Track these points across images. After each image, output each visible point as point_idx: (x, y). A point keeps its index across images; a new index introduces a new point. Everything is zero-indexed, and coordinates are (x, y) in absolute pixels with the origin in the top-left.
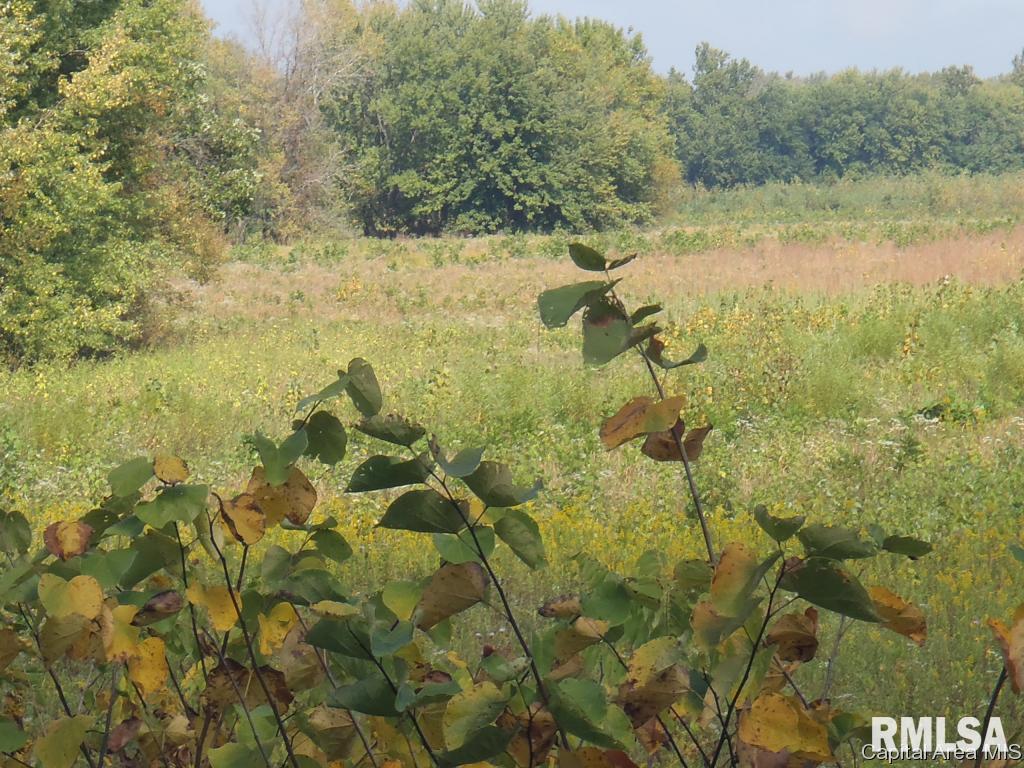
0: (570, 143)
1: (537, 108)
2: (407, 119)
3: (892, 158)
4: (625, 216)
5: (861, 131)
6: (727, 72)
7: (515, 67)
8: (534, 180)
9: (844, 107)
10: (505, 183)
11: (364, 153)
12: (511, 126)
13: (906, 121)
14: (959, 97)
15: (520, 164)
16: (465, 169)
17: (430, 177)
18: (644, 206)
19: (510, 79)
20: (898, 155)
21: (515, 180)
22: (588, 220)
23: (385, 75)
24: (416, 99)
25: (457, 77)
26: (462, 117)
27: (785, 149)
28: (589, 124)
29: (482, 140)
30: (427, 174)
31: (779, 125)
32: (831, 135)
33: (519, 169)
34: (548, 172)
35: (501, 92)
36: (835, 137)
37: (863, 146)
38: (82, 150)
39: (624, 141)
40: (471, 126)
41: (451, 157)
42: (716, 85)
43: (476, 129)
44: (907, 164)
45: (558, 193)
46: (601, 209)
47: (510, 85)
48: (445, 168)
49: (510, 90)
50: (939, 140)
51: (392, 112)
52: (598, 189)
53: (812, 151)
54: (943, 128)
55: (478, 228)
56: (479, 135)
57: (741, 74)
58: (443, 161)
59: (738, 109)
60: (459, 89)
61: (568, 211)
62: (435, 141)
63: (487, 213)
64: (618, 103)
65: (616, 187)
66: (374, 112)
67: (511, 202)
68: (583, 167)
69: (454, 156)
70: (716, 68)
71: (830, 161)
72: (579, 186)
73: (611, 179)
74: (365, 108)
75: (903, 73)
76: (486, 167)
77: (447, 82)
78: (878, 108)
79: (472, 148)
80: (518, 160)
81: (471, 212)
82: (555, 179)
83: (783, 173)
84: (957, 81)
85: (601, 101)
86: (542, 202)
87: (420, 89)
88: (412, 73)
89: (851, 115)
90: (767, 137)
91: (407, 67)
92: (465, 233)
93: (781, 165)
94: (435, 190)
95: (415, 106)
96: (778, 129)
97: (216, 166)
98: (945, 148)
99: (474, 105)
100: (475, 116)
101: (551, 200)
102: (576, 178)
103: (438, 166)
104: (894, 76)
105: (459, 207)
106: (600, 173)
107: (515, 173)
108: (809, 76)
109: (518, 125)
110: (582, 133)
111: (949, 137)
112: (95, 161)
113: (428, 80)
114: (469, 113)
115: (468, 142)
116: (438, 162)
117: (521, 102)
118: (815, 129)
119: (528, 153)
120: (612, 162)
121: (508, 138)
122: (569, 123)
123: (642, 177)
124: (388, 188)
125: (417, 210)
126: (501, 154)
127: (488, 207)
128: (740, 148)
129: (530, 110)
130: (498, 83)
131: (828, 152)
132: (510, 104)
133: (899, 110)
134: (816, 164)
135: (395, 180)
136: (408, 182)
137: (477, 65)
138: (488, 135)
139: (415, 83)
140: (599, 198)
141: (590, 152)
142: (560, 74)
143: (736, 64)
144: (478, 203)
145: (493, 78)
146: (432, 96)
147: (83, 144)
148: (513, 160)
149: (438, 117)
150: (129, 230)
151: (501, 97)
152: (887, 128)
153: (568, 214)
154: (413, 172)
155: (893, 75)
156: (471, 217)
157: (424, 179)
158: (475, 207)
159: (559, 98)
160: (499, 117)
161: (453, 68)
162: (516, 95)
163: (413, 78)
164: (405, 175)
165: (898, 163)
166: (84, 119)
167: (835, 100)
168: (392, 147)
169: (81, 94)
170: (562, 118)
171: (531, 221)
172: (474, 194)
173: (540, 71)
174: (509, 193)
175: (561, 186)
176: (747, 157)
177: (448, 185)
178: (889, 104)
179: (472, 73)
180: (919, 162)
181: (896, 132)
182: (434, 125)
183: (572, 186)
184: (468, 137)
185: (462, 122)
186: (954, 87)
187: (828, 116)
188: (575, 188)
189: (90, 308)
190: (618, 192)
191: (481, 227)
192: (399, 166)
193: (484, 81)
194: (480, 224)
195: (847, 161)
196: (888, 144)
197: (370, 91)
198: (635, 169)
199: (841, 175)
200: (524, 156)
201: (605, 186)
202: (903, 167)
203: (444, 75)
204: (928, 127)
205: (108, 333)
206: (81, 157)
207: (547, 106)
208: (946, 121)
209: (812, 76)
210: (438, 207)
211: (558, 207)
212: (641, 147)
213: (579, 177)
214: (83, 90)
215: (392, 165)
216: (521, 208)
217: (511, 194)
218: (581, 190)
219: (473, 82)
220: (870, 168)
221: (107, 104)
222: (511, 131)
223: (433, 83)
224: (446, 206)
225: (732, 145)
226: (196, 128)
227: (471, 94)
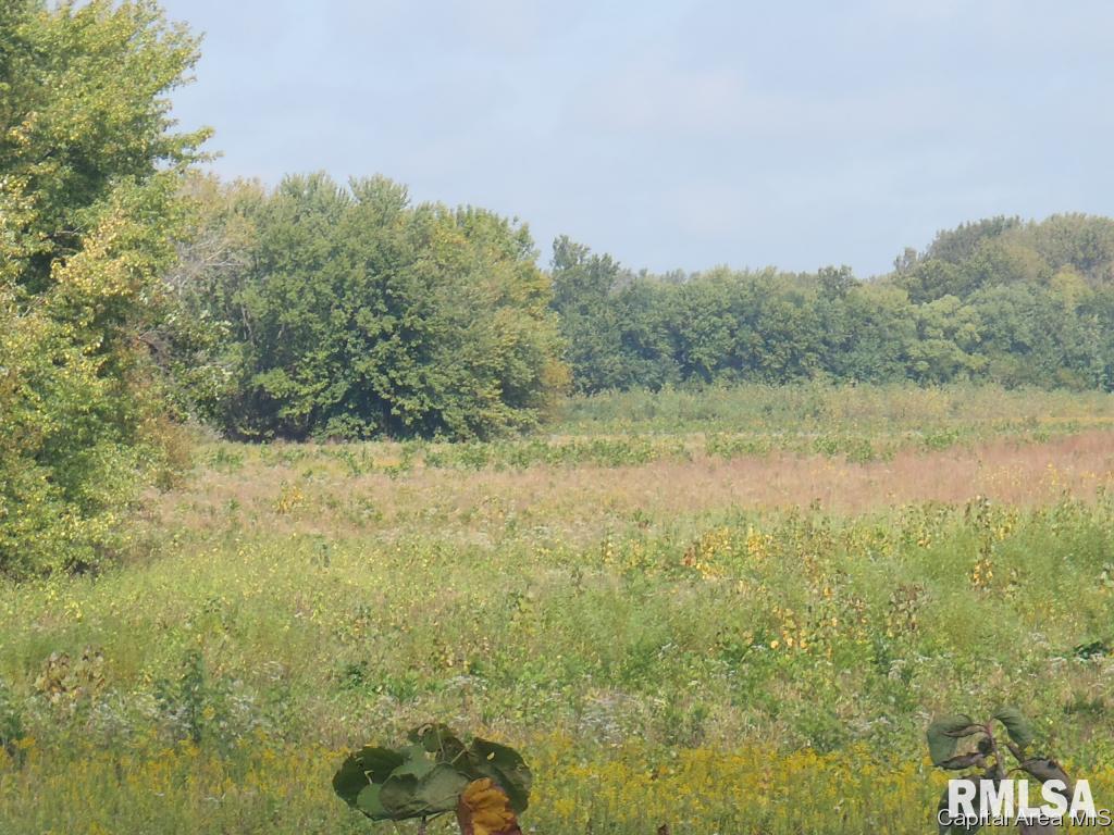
0: (453, 342)
1: (418, 304)
2: (274, 314)
3: (765, 364)
4: (510, 423)
5: (732, 335)
6: (588, 267)
7: (394, 258)
8: (413, 381)
9: (714, 308)
10: (381, 385)
11: (225, 349)
12: (388, 323)
13: (781, 325)
14: (838, 301)
15: (399, 364)
16: (338, 369)
17: (299, 377)
18: (530, 412)
19: (388, 272)
20: (772, 362)
21: (392, 381)
22: (470, 426)
23: (250, 265)
24: (285, 292)
25: (330, 267)
26: (335, 312)
27: (649, 353)
28: (473, 322)
29: (357, 338)
30: (296, 373)
31: (644, 327)
32: (699, 340)
33: (397, 370)
34: (429, 374)
35: (378, 285)
36: (704, 341)
37: (734, 350)
38: (75, 343)
39: (511, 341)
40: (345, 321)
41: (322, 355)
42: (575, 281)
43: (351, 325)
44: (781, 371)
45: (439, 397)
46: (484, 416)
47: (388, 277)
48: (315, 366)
49: (389, 283)
50: (817, 346)
51: (260, 304)
52: (483, 393)
53: (677, 356)
54: (821, 333)
55: (351, 433)
56: (354, 332)
57: (603, 271)
58: (314, 359)
59: (600, 309)
60: (332, 281)
61: (450, 416)
62: (304, 338)
63: (361, 417)
64: (503, 300)
65: (501, 391)
66: (238, 304)
67: (387, 405)
68: (466, 368)
69: (325, 354)
70: (575, 264)
71: (698, 366)
72: (462, 390)
73: (497, 382)
74: (228, 300)
75: (777, 273)
76: (361, 367)
77: (320, 273)
78: (750, 311)
79: (345, 346)
80: (397, 360)
81: (344, 416)
82: (436, 381)
83: (647, 379)
84: (834, 282)
85: (487, 297)
86: (421, 406)
87: (290, 280)
88: (282, 263)
89: (721, 317)
90: (630, 339)
91: (276, 256)
92: (337, 438)
93: (645, 371)
94: (304, 391)
95: (284, 299)
96: (642, 330)
97: (181, 362)
98: (822, 355)
99: (349, 299)
100: (350, 311)
101: (431, 405)
102: (458, 379)
103: (308, 364)
104: (768, 276)
105: (332, 410)
106: (484, 375)
107: (393, 374)
108: (665, 273)
109: (395, 322)
110: (465, 331)
111: (825, 342)
112: (89, 354)
113: (298, 271)
114: (343, 307)
115: (341, 339)
116: (307, 360)
117: (400, 297)
118: (682, 331)
119: (407, 353)
120: (499, 364)
121: (385, 336)
122: (452, 320)
123: (530, 380)
124: (252, 388)
125: (284, 412)
126: (377, 352)
127: (363, 411)
128: (601, 351)
129: (410, 305)
130: (374, 275)
131: (695, 357)
132: (388, 298)
133: (773, 313)
134: (681, 370)
135: (260, 379)
136: (274, 381)
137: (352, 255)
138: (363, 333)
139: (285, 274)
140: (482, 403)
141: (475, 352)
142: (441, 267)
143: (597, 260)
144: (351, 407)
145: (371, 270)
146: (302, 289)
147: (75, 336)
148: (391, 360)
149: (309, 311)
150: (115, 431)
151: (378, 290)
152: (761, 332)
153: (449, 419)
154: (280, 371)
155: (765, 274)
156: (343, 421)
157: (292, 379)
158: (348, 410)
159: (440, 293)
160: (375, 313)
161: (326, 259)
162: (394, 289)
163: (282, 268)
164: (271, 374)
165: (771, 371)
166: (78, 308)
167: (704, 301)
168: (256, 343)
169: (77, 279)
170: (444, 314)
171: (409, 427)
172: (347, 396)
173: (420, 263)
174: (385, 396)
175: (442, 389)
176: (607, 361)
177: (319, 386)
178: (763, 307)
179: (347, 264)
180: (794, 369)
181: (770, 336)
182: (305, 320)
183: (453, 390)
184: (342, 334)
185: (335, 318)
186: (831, 289)
187: (696, 318)
188: (457, 392)
189: (79, 518)
190: (504, 397)
191: (354, 433)
192: (265, 365)
193: (360, 273)
194: (353, 429)
195: (716, 368)
196: (761, 350)
197: (235, 282)
198: (522, 372)
199: (709, 381)
200: (402, 355)
201: (489, 390)
202: (777, 375)
203: (316, 266)
204: (804, 332)
205: (98, 546)
206: (74, 349)
207: (429, 301)
208: (824, 326)
209: (668, 274)
210: (307, 410)
211: (439, 411)
212: (529, 347)
213: (461, 380)
214: (79, 275)
215: (256, 363)
216: (398, 412)
217: (388, 396)
218: (464, 394)
219: (348, 274)
220: (742, 376)
221: (104, 291)
222: (389, 328)
223: (304, 274)
224: (316, 408)
225: (593, 348)
226: (160, 320)
227: (345, 287)
